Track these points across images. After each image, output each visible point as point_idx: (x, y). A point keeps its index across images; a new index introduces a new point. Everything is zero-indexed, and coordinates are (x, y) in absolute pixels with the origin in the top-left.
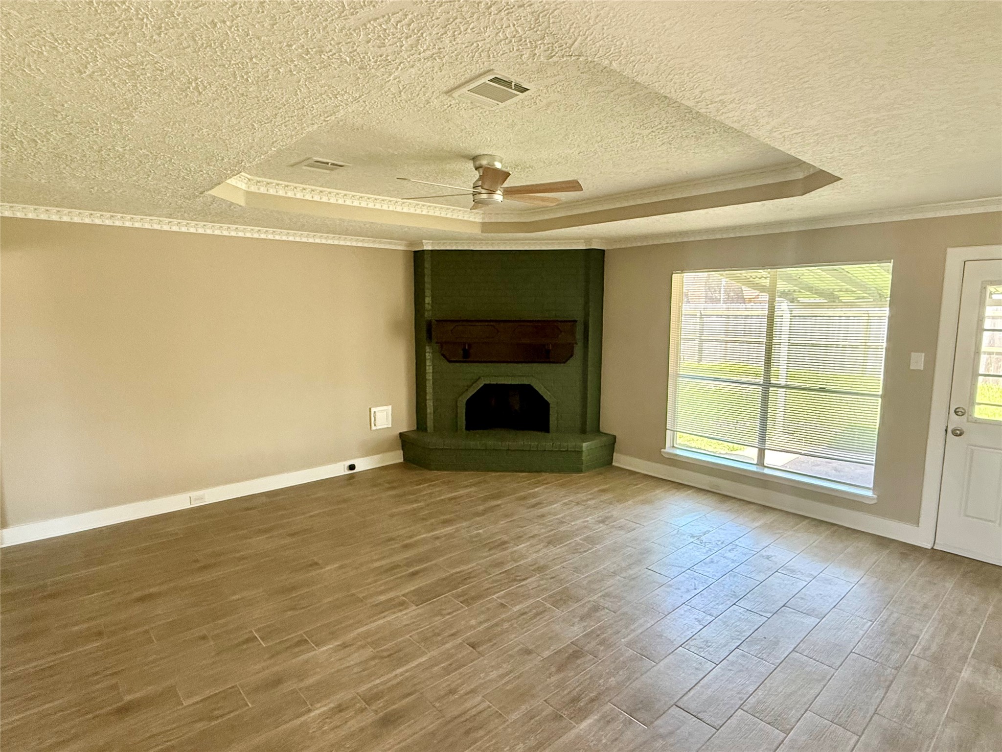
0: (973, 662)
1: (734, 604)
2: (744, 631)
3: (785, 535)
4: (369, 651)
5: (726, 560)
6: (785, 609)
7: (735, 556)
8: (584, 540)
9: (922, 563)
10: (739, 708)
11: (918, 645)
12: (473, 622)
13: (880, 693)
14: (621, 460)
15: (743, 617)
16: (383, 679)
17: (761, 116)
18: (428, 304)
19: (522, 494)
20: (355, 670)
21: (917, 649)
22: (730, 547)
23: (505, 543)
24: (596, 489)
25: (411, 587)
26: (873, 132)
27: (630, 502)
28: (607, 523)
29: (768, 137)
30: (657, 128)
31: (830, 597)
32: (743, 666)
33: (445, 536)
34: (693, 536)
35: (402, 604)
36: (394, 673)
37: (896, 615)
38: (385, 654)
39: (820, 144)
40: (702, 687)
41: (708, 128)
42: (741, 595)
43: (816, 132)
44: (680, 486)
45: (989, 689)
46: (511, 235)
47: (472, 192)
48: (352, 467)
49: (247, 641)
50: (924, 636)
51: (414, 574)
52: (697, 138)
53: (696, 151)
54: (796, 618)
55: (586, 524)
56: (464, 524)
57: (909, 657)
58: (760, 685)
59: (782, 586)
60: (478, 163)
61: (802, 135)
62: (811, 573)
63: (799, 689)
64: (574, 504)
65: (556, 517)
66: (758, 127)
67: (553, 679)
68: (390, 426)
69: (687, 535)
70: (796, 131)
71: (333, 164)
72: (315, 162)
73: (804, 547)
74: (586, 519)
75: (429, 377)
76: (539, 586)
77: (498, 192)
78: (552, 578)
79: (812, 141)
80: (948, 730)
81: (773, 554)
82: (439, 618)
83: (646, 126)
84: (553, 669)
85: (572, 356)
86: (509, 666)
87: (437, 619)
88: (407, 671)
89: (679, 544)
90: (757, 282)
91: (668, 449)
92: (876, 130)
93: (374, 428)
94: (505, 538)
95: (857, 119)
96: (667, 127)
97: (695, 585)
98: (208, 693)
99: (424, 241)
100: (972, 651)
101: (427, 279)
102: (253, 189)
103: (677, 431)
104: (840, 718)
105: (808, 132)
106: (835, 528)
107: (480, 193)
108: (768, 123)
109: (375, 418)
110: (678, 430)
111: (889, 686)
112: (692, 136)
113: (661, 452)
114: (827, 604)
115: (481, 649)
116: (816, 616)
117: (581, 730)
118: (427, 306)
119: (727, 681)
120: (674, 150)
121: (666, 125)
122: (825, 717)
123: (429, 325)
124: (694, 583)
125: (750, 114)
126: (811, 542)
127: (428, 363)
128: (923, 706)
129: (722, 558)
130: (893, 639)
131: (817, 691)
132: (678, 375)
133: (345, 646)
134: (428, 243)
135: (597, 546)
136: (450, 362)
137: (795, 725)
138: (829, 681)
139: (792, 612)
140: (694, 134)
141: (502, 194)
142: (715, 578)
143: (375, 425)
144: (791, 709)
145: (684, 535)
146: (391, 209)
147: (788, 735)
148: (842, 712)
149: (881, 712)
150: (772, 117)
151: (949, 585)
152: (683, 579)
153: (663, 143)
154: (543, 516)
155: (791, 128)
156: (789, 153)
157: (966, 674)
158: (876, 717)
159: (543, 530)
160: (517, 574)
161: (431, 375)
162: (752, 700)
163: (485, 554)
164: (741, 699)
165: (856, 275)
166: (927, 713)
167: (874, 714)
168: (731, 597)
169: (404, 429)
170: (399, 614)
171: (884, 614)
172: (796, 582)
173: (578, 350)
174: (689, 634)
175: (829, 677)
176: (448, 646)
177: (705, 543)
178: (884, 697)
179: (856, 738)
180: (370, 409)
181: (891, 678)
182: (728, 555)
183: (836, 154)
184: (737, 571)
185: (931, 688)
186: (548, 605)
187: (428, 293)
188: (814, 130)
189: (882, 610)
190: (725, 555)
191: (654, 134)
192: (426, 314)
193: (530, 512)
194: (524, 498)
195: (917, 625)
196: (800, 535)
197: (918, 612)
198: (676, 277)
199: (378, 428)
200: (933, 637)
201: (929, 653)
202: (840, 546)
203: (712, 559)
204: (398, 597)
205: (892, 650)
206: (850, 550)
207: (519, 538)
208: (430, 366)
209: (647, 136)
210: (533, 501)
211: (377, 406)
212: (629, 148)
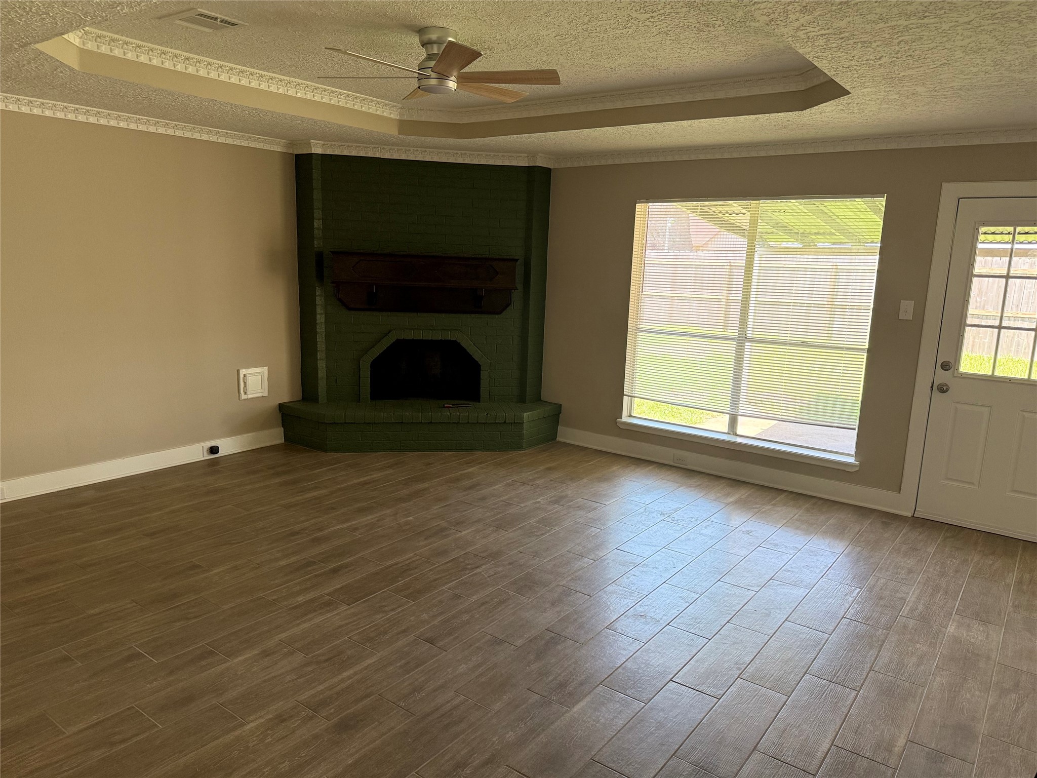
0: (957, 617)
1: (719, 580)
2: (734, 606)
3: (764, 510)
4: (299, 658)
5: (704, 537)
6: (773, 582)
7: (712, 532)
8: (538, 522)
9: (904, 531)
10: (738, 677)
11: (906, 607)
12: (425, 616)
13: (873, 652)
14: (567, 434)
15: (730, 592)
16: (326, 685)
17: (793, 10)
18: (318, 229)
19: (452, 475)
20: (288, 678)
21: (906, 610)
22: (705, 524)
23: (443, 530)
24: (542, 468)
25: (337, 583)
26: (898, 41)
27: (585, 480)
28: (561, 503)
29: (792, 36)
30: (658, 13)
31: (817, 567)
32: (737, 639)
33: (366, 525)
34: (662, 514)
35: (328, 604)
36: (340, 677)
37: (883, 581)
38: (323, 658)
39: (841, 50)
40: (697, 661)
41: (715, 19)
42: (724, 571)
43: (842, 35)
44: (639, 462)
45: (972, 640)
46: (436, 140)
47: (416, 75)
48: (214, 450)
49: (130, 658)
50: (912, 597)
51: (335, 571)
52: (699, 30)
53: (694, 47)
54: (784, 590)
55: (538, 505)
56: (388, 511)
57: (899, 617)
58: (756, 655)
59: (767, 560)
60: (426, 37)
61: (827, 37)
62: (795, 546)
63: (796, 655)
64: (519, 484)
65: (502, 499)
66: (785, 24)
67: (533, 667)
68: (266, 394)
69: (655, 513)
70: (823, 32)
71: (222, 21)
72: (199, 15)
73: (785, 521)
74: (538, 500)
75: (321, 329)
76: (495, 574)
77: (453, 78)
78: (510, 564)
79: (834, 45)
80: (938, 679)
81: (753, 529)
82: (381, 615)
83: (647, 9)
84: (532, 657)
85: (508, 305)
86: (479, 658)
87: (378, 616)
88: (355, 674)
89: (649, 523)
90: (726, 218)
91: (625, 418)
92: (901, 39)
93: (243, 397)
94: (443, 524)
95: (887, 25)
96: (670, 13)
97: (674, 564)
98: (94, 718)
99: (312, 141)
100: (956, 608)
101: (317, 195)
102: (91, 46)
103: (634, 397)
104: (838, 677)
105: (835, 34)
106: (814, 501)
107: (429, 77)
108: (797, 20)
109: (245, 383)
110: (636, 395)
111: (881, 646)
112: (695, 27)
113: (616, 423)
114: (815, 575)
115: (441, 643)
116: (806, 587)
117: (574, 713)
118: (316, 232)
119: (722, 654)
120: (668, 42)
121: (669, 11)
122: (823, 677)
123: (320, 256)
124: (673, 561)
125: (783, 7)
126: (792, 516)
127: (319, 310)
128: (914, 659)
129: (698, 535)
130: (882, 603)
131: (813, 656)
132: (638, 329)
133: (266, 654)
134: (317, 144)
135: (556, 528)
136: (350, 309)
137: (795, 688)
138: (824, 646)
139: (780, 584)
140: (698, 25)
141: (456, 80)
142: (694, 555)
143: (245, 393)
144: (790, 673)
145: (653, 512)
146: (281, 91)
147: (789, 697)
148: (840, 672)
149: (876, 669)
150: (804, 13)
151: (931, 549)
152: (659, 558)
153: (659, 33)
154: (483, 499)
155: (819, 28)
156: (807, 57)
157: (951, 629)
158: (872, 674)
159: (488, 514)
160: (467, 562)
161: (323, 326)
162: (751, 669)
163: (422, 543)
164: (739, 669)
165: (837, 214)
166: (918, 666)
167: (870, 671)
168: (715, 574)
169: (285, 398)
170: (329, 615)
171: (871, 581)
172: (781, 556)
173: (517, 296)
174: (675, 612)
175: (823, 642)
176: (400, 643)
177: (678, 520)
178: (877, 655)
179: (854, 693)
180: (238, 371)
181: (882, 637)
182: (704, 531)
183: (853, 63)
184: (716, 548)
185: (920, 644)
186: (511, 593)
187: (318, 214)
188: (841, 33)
189: (868, 577)
190: (701, 532)
191: (652, 20)
192: (315, 242)
193: (468, 495)
194: (458, 480)
195: (903, 588)
196: (779, 509)
197: (904, 576)
198: (640, 207)
199: (250, 396)
200: (919, 598)
201: (916, 613)
202: (822, 518)
203: (688, 536)
204: (322, 596)
205: (881, 613)
206: (832, 521)
207: (459, 523)
208: (321, 314)
209: (644, 21)
210: (467, 483)
211: (246, 367)
212: (617, 36)
